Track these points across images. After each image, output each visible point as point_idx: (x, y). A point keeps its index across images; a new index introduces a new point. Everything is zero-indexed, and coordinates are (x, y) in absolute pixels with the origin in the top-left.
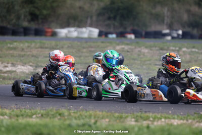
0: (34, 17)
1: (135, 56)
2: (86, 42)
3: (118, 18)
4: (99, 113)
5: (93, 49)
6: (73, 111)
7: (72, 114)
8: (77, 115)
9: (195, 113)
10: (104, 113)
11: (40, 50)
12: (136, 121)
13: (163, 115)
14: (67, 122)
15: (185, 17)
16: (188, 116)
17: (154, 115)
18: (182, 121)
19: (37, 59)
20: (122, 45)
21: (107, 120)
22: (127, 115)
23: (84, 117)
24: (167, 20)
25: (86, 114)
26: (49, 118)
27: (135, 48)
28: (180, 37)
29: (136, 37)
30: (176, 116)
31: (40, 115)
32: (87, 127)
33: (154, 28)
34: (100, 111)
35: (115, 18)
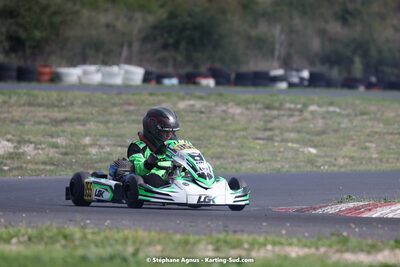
0: (16, 44)
1: (216, 122)
2: (120, 94)
3: (183, 46)
4: (142, 234)
5: (132, 108)
6: (90, 231)
7: (90, 236)
8: (98, 238)
9: (332, 234)
10: (153, 234)
11: (27, 108)
12: (217, 249)
13: (269, 238)
14: (80, 252)
15: (316, 44)
16: (319, 239)
17: (251, 238)
18: (306, 250)
19: (21, 127)
20: (189, 99)
21: (159, 248)
22: (197, 237)
23: (112, 242)
24: (280, 50)
25: (117, 236)
26: (43, 244)
27: (216, 105)
28: (306, 83)
29: (218, 83)
30: (295, 241)
31: (26, 238)
32: (118, 261)
33: (253, 65)
34: (144, 230)
35: (176, 46)
